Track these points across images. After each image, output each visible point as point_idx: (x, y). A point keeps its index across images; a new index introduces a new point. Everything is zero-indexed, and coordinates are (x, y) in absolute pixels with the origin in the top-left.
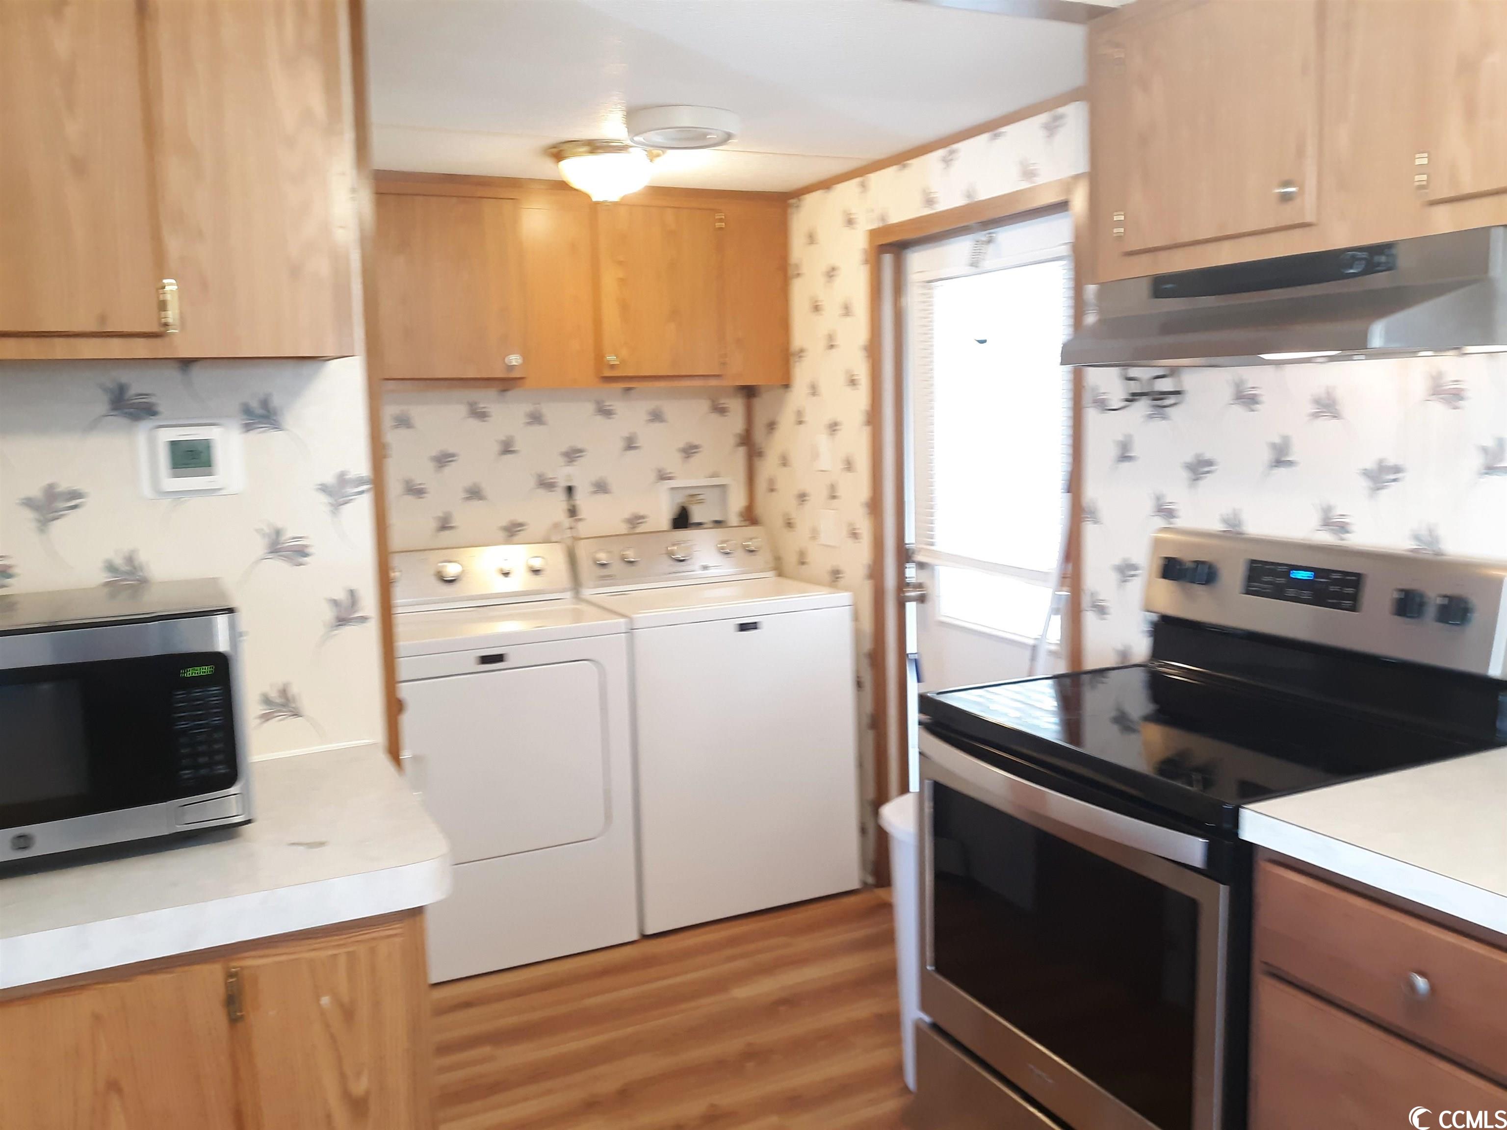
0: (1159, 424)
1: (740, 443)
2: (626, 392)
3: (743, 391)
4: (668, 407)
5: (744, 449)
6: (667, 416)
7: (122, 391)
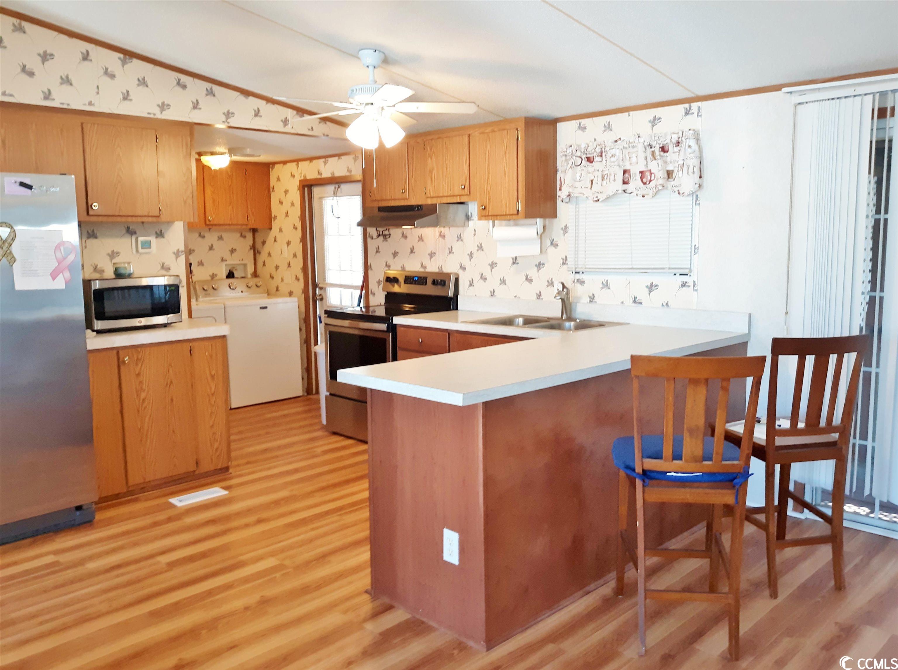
0: (385, 243)
1: (251, 249)
2: (210, 229)
3: (252, 231)
4: (225, 235)
5: (252, 251)
6: (224, 238)
7: (129, 228)
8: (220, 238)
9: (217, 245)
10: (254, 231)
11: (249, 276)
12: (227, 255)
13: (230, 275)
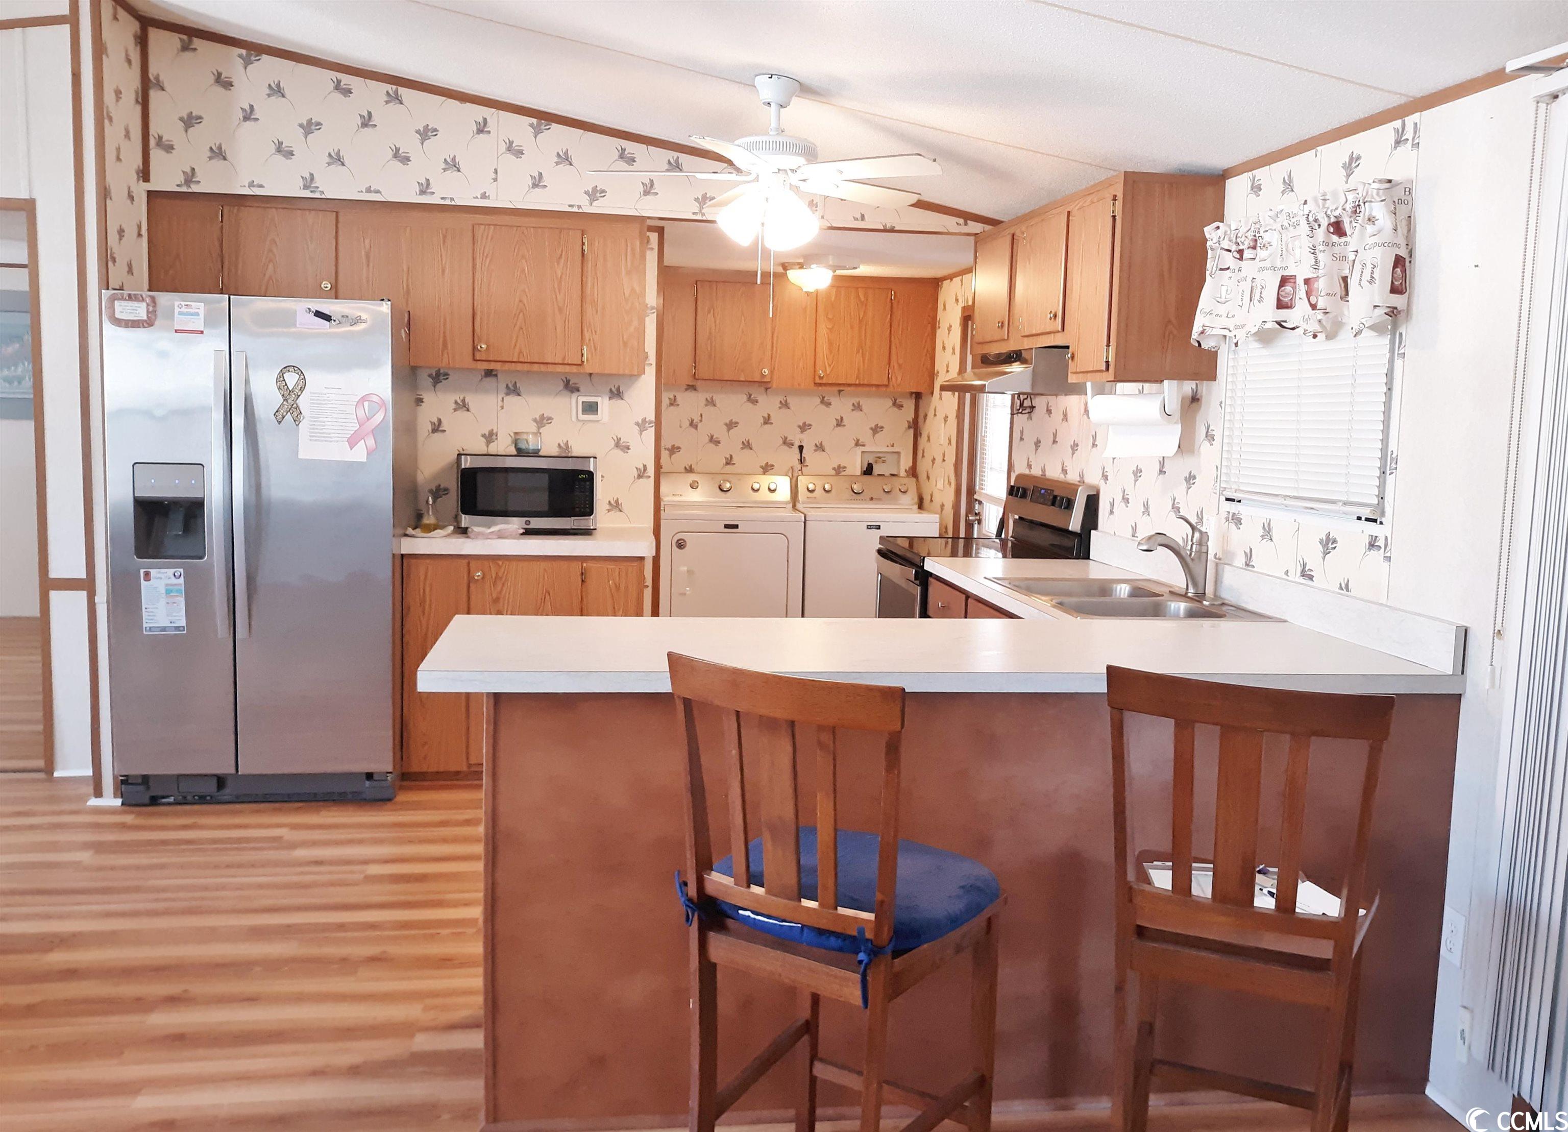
0: (1029, 422)
1: (909, 427)
2: (840, 391)
3: (914, 395)
4: (865, 402)
5: (912, 431)
6: (864, 407)
7: (568, 382)
8: (857, 407)
9: (853, 419)
10: (918, 396)
11: (903, 473)
12: (866, 436)
13: (868, 471)
